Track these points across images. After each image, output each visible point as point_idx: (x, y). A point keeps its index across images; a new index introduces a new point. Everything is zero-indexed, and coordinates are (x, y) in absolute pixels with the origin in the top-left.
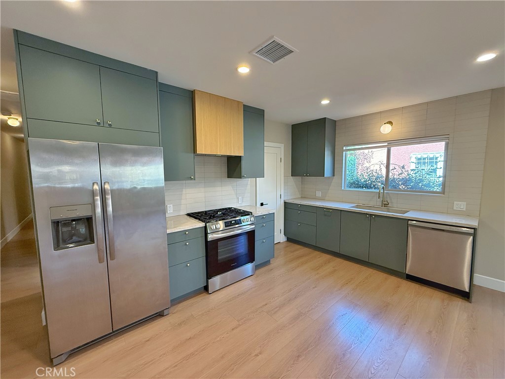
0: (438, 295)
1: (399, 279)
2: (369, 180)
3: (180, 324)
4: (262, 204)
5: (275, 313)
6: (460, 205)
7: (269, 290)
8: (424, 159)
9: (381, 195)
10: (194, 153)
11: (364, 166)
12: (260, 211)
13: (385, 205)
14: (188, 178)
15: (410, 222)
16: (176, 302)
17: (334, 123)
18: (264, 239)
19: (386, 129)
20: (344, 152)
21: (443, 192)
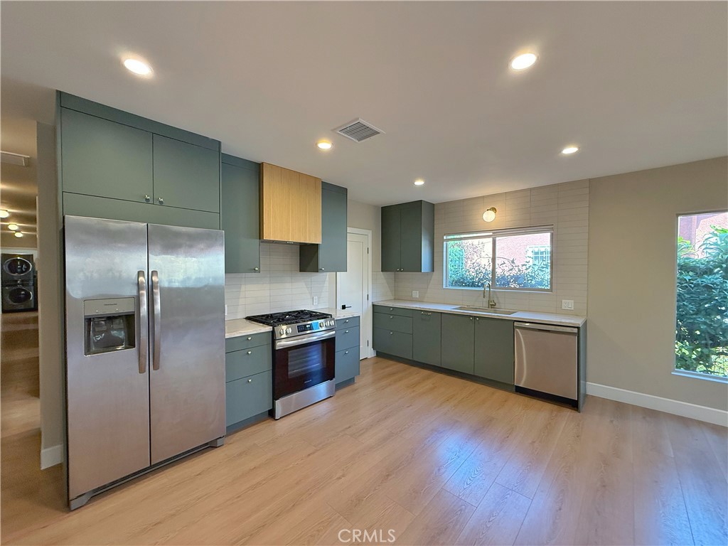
0: (548, 407)
1: (507, 393)
2: (477, 277)
3: (240, 455)
4: (344, 307)
5: (360, 435)
6: (568, 304)
7: (353, 412)
8: (542, 253)
9: (487, 294)
10: (260, 239)
11: (474, 261)
12: (341, 315)
13: (492, 306)
14: (251, 270)
15: (516, 324)
16: (233, 429)
17: (432, 206)
18: (346, 350)
19: (489, 216)
20: (445, 243)
21: (551, 290)
